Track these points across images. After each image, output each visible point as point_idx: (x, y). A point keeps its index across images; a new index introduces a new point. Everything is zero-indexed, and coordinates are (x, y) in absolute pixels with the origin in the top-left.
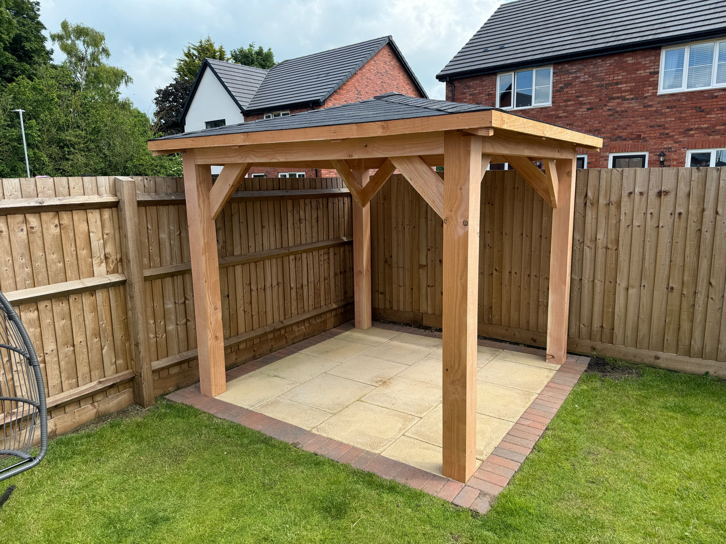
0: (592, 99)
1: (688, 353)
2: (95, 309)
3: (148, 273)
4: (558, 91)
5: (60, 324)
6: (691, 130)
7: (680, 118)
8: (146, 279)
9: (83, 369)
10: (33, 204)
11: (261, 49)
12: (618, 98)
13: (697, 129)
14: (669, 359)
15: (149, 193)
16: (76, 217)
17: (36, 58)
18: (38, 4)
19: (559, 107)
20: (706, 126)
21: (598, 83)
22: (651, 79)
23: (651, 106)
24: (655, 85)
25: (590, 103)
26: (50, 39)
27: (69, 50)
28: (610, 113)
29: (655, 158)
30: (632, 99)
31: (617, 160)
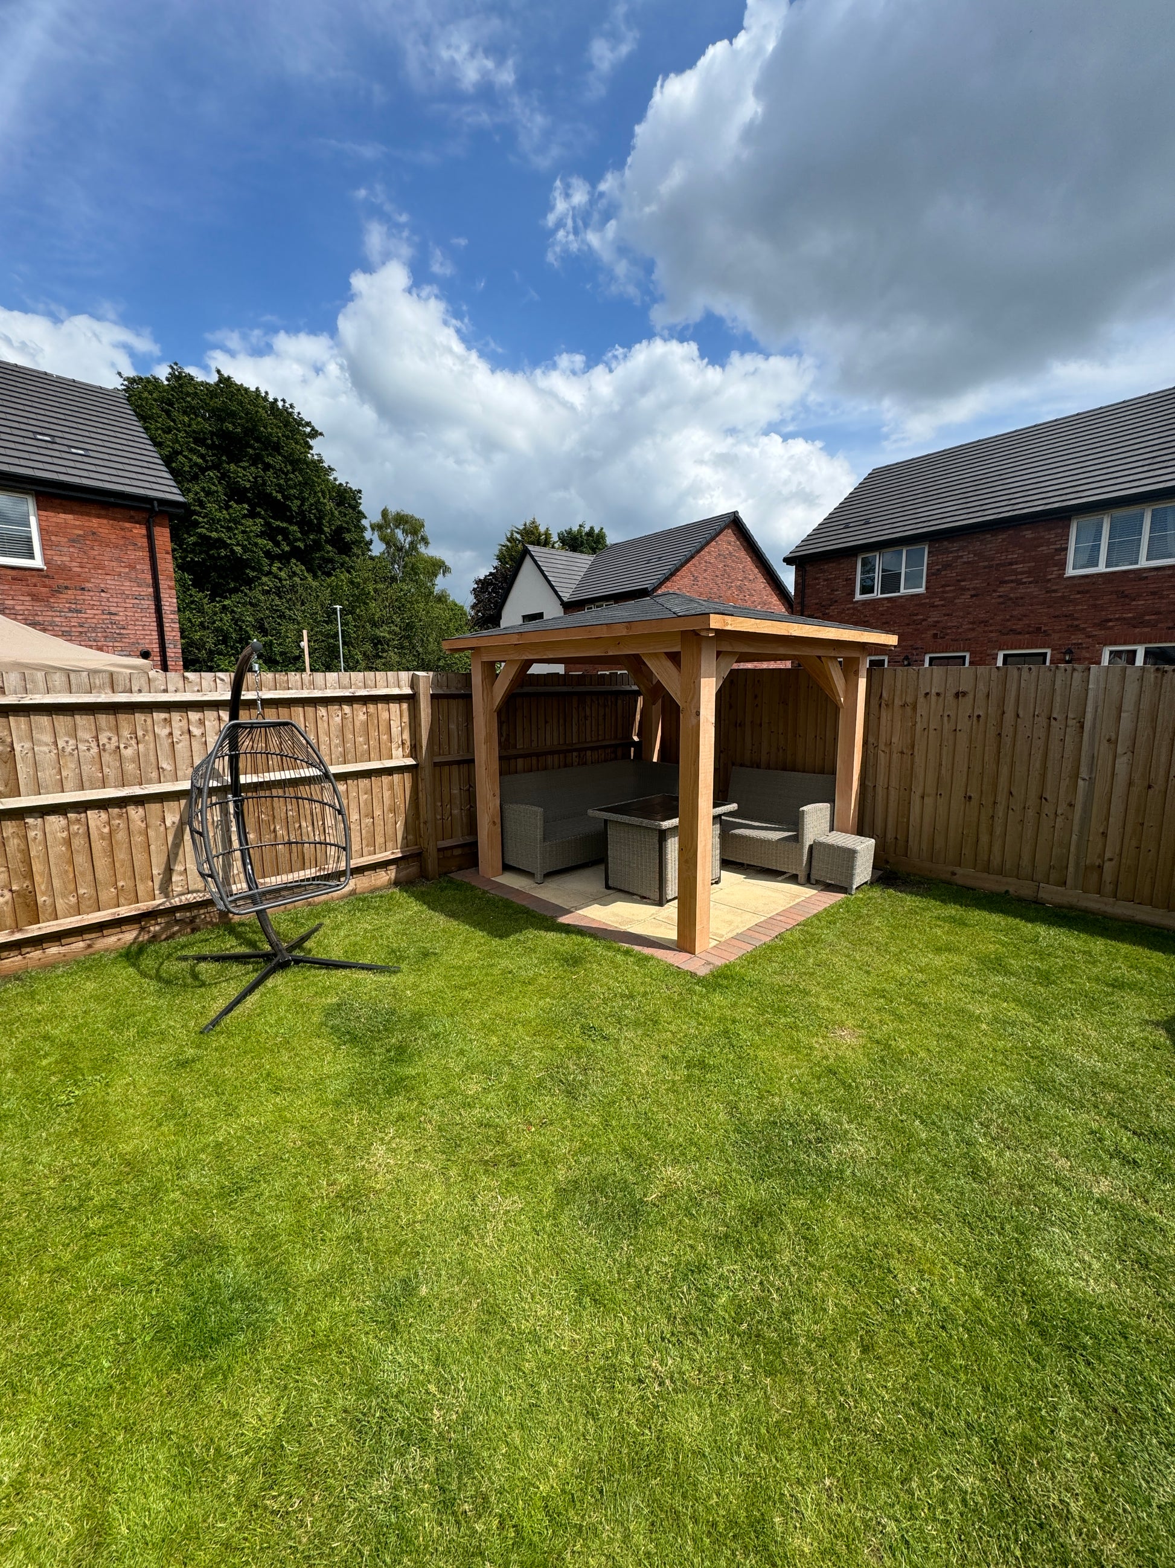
0: (976, 583)
1: (987, 869)
2: (391, 787)
3: (437, 759)
4: (933, 574)
5: (364, 797)
6: (1110, 620)
7: (1095, 606)
8: (435, 764)
9: (380, 840)
10: (347, 694)
11: (592, 528)
12: (1012, 581)
13: (1117, 619)
14: (965, 874)
15: (441, 687)
16: (380, 706)
17: (355, 550)
18: (360, 491)
19: (935, 593)
20: (1130, 615)
21: (986, 563)
22: (1057, 558)
23: (1055, 591)
24: (1063, 565)
25: (974, 589)
26: (369, 529)
27: (388, 541)
28: (1001, 600)
29: (1059, 656)
30: (1030, 583)
31: (1009, 659)
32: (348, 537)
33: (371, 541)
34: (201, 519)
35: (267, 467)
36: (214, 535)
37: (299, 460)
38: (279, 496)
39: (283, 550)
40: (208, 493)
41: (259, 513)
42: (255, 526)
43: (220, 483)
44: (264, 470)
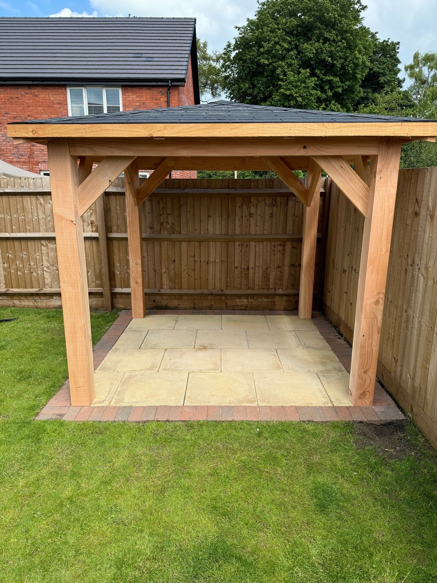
17: (388, 88)
32: (382, 79)
33: (404, 80)
34: (282, 83)
35: (326, 40)
36: (288, 93)
37: (346, 32)
38: (330, 59)
39: (327, 96)
40: (290, 65)
41: (316, 73)
42: (312, 82)
43: (296, 58)
44: (323, 44)
